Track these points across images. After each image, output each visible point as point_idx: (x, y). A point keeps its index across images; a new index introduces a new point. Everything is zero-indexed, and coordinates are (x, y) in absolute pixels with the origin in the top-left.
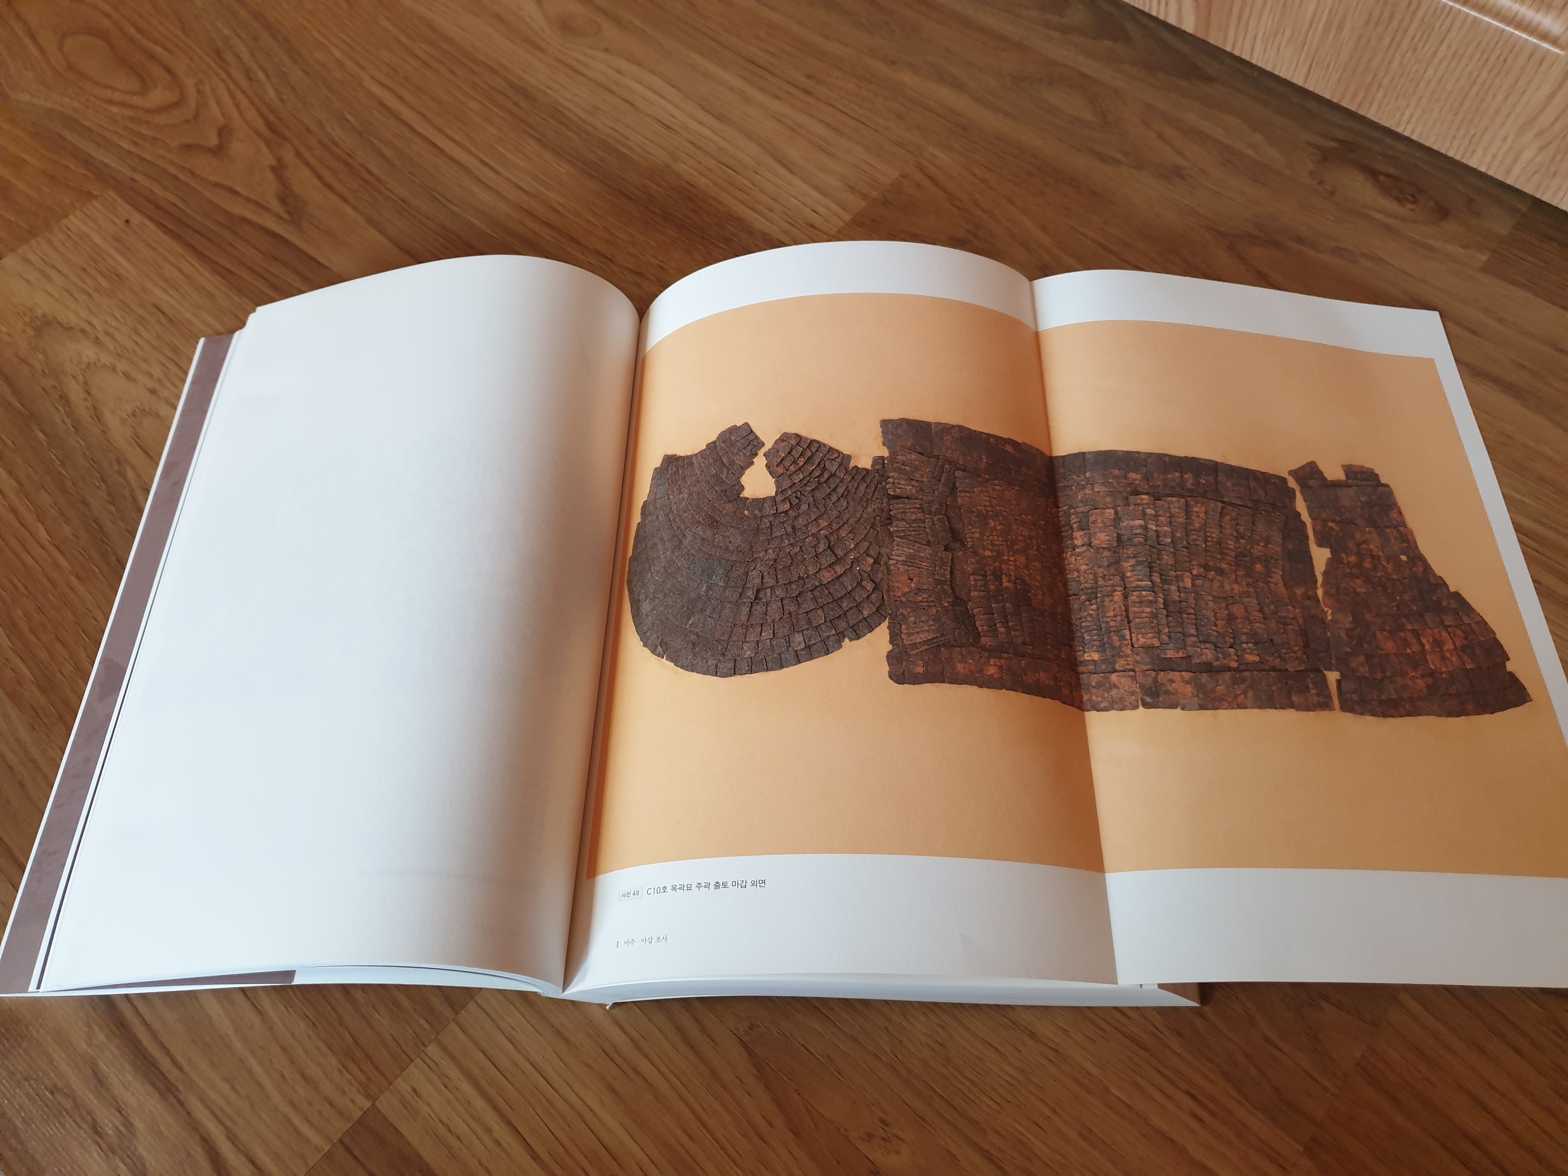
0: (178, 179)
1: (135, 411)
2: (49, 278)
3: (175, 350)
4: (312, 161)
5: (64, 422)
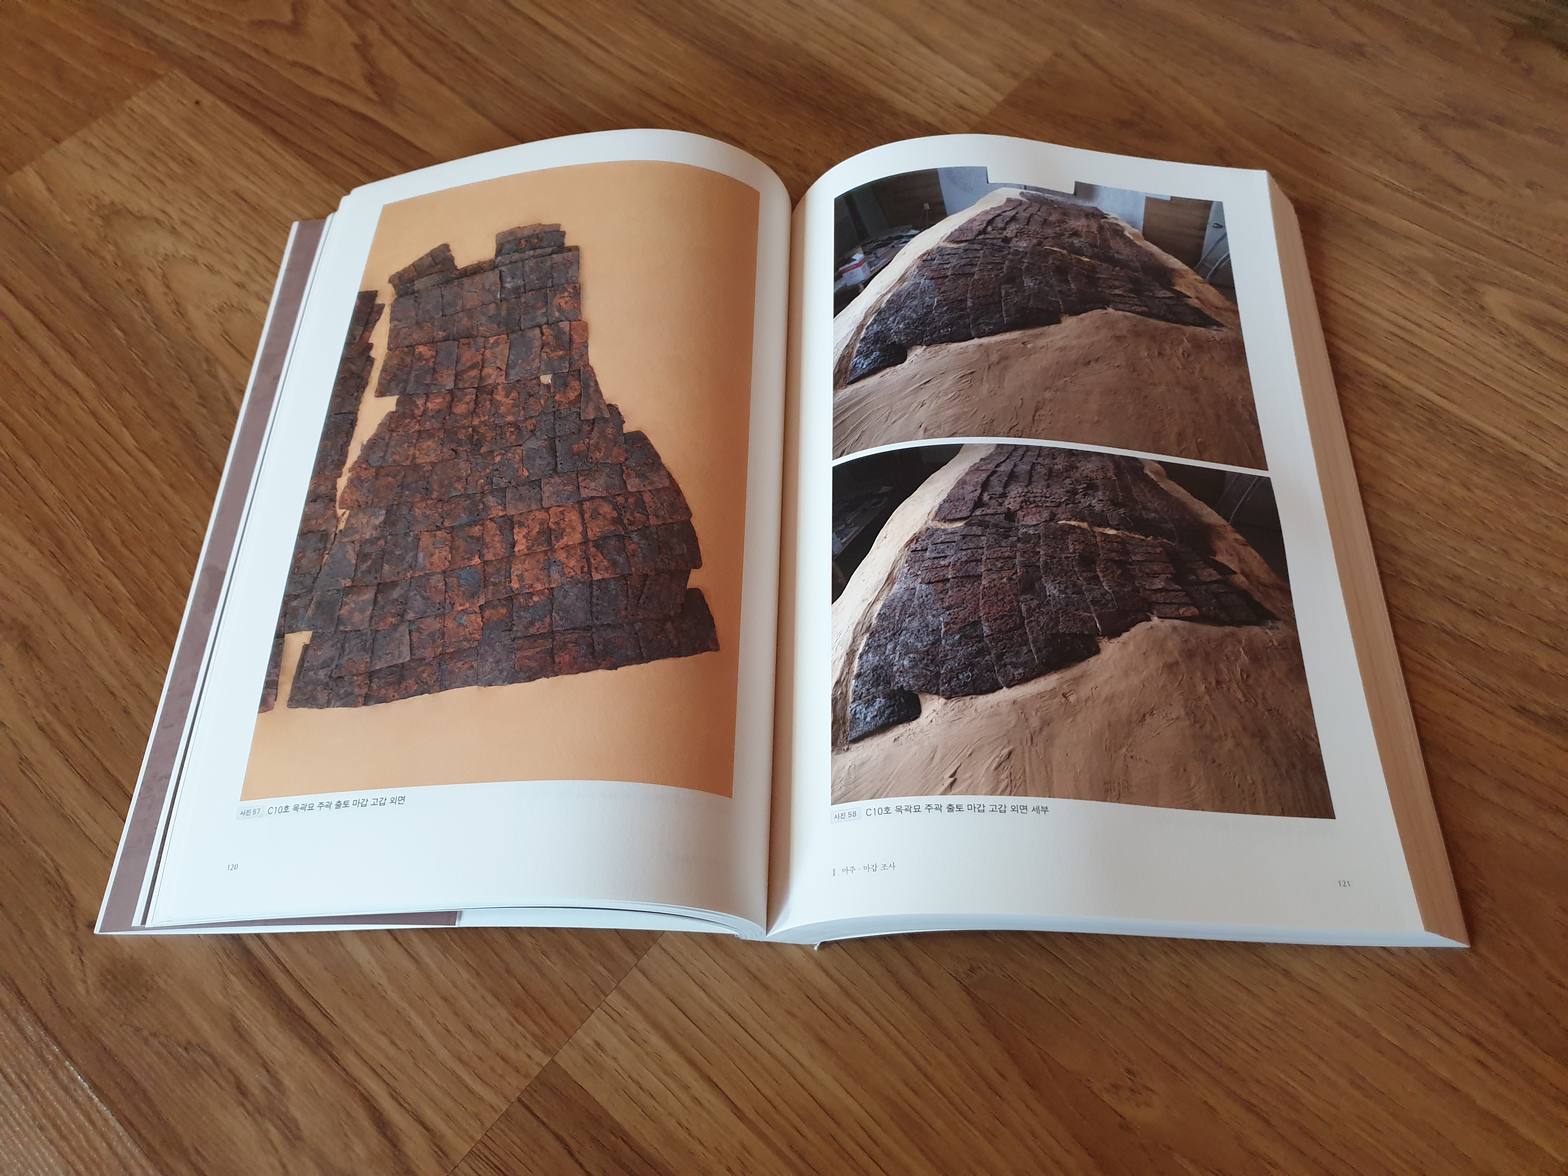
0: (251, 57)
1: (222, 306)
2: (114, 164)
3: (262, 240)
4: (400, 38)
5: (143, 319)
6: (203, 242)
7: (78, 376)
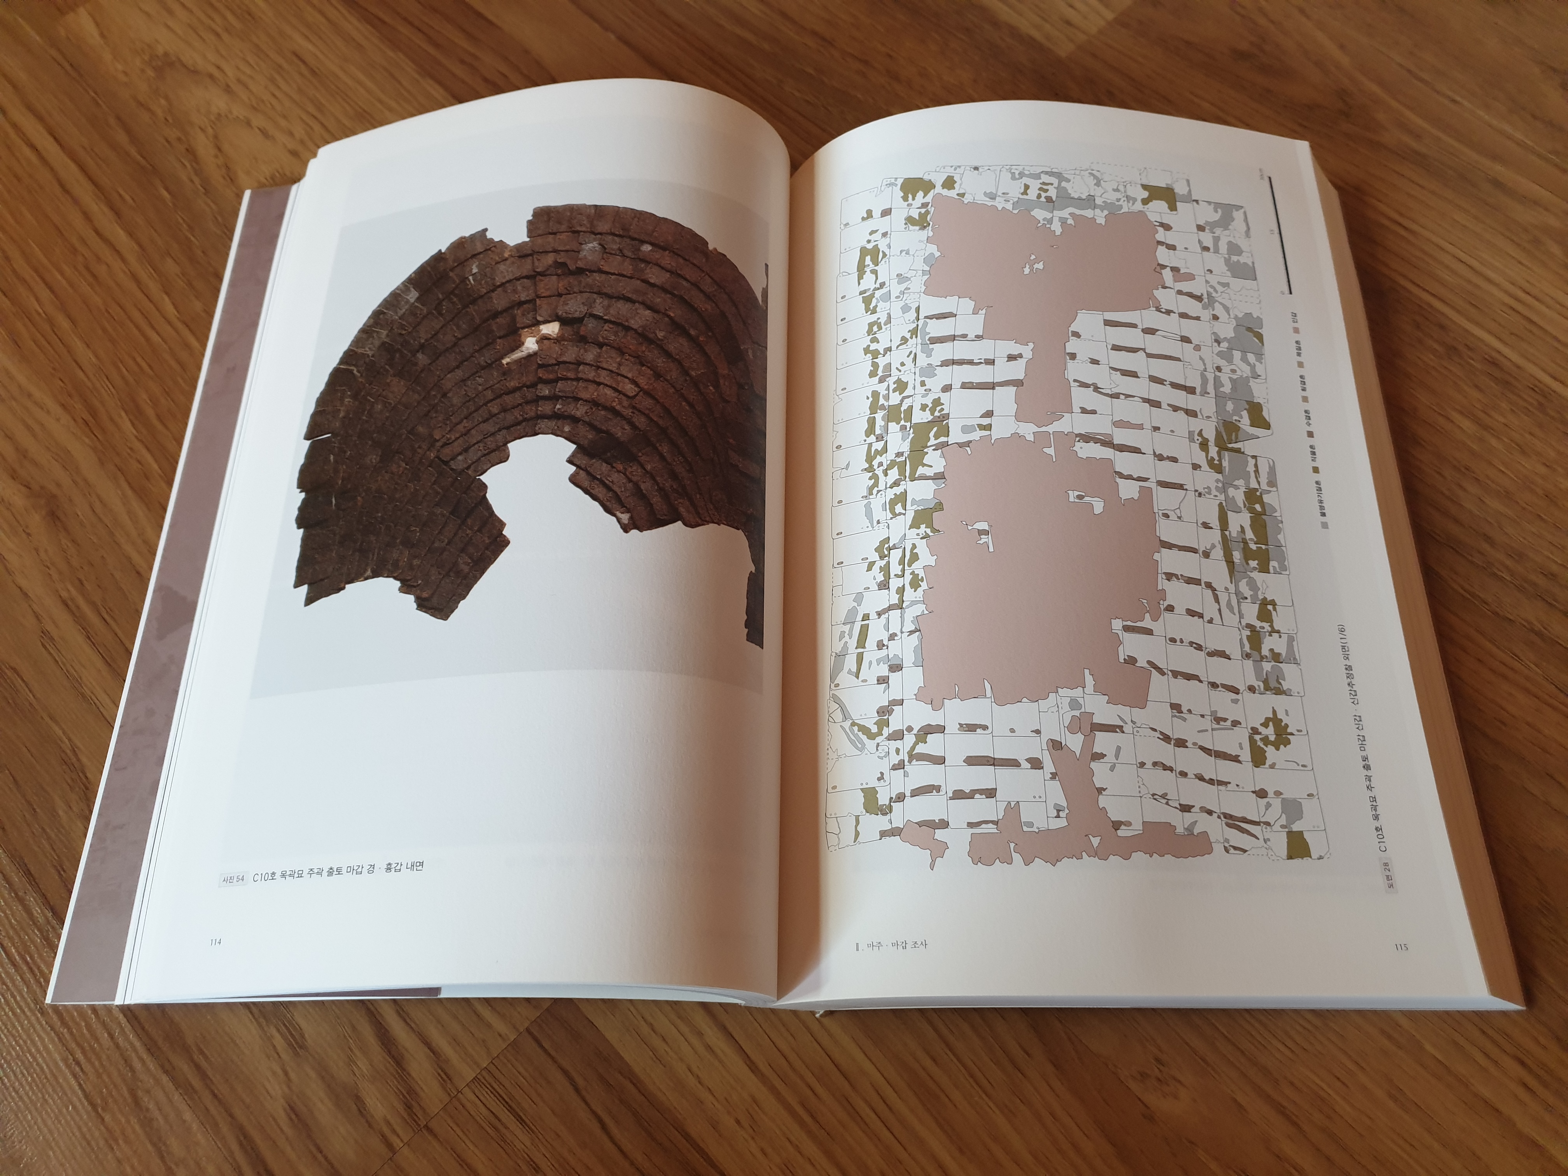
5: (191, 180)
6: (258, 104)
7: (120, 236)
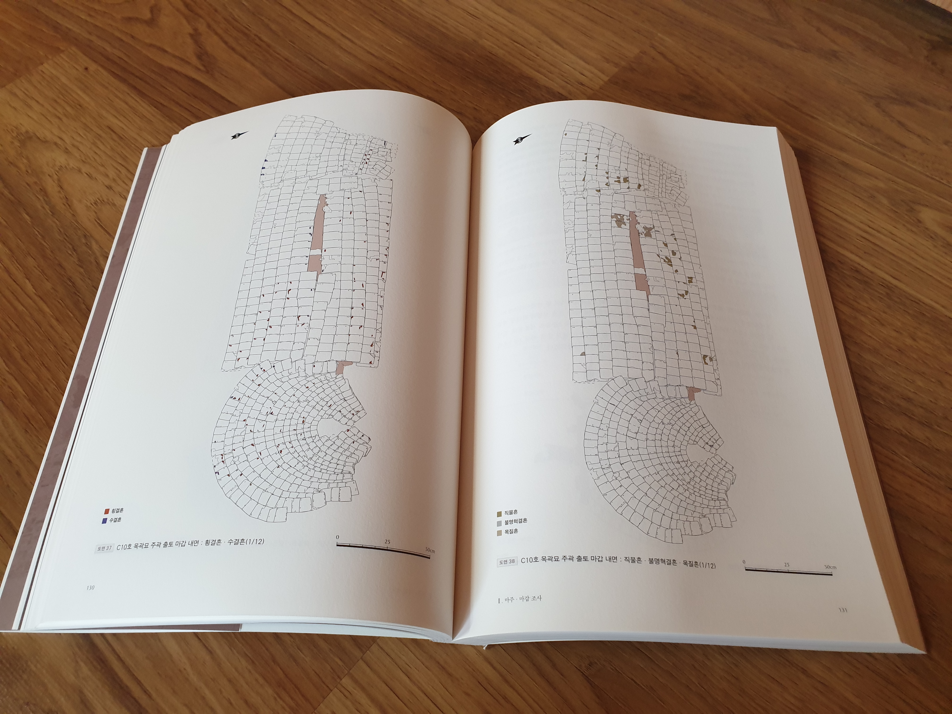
1: (97, 201)
4: (220, 31)
5: (43, 208)
6: (86, 159)
